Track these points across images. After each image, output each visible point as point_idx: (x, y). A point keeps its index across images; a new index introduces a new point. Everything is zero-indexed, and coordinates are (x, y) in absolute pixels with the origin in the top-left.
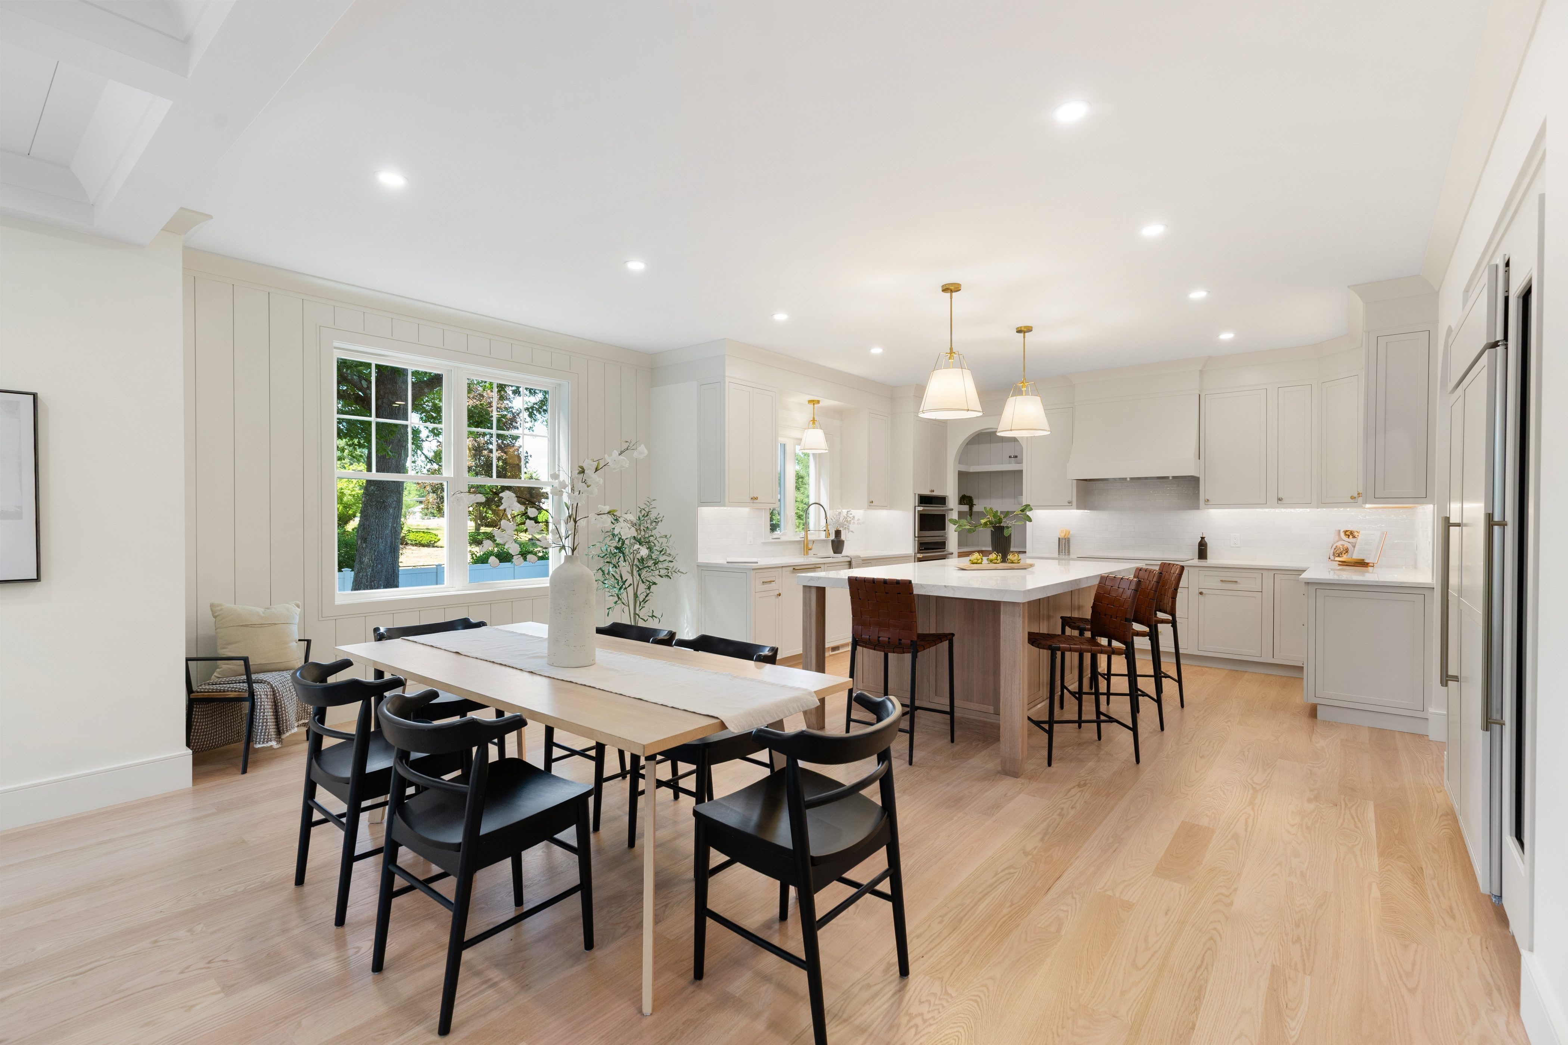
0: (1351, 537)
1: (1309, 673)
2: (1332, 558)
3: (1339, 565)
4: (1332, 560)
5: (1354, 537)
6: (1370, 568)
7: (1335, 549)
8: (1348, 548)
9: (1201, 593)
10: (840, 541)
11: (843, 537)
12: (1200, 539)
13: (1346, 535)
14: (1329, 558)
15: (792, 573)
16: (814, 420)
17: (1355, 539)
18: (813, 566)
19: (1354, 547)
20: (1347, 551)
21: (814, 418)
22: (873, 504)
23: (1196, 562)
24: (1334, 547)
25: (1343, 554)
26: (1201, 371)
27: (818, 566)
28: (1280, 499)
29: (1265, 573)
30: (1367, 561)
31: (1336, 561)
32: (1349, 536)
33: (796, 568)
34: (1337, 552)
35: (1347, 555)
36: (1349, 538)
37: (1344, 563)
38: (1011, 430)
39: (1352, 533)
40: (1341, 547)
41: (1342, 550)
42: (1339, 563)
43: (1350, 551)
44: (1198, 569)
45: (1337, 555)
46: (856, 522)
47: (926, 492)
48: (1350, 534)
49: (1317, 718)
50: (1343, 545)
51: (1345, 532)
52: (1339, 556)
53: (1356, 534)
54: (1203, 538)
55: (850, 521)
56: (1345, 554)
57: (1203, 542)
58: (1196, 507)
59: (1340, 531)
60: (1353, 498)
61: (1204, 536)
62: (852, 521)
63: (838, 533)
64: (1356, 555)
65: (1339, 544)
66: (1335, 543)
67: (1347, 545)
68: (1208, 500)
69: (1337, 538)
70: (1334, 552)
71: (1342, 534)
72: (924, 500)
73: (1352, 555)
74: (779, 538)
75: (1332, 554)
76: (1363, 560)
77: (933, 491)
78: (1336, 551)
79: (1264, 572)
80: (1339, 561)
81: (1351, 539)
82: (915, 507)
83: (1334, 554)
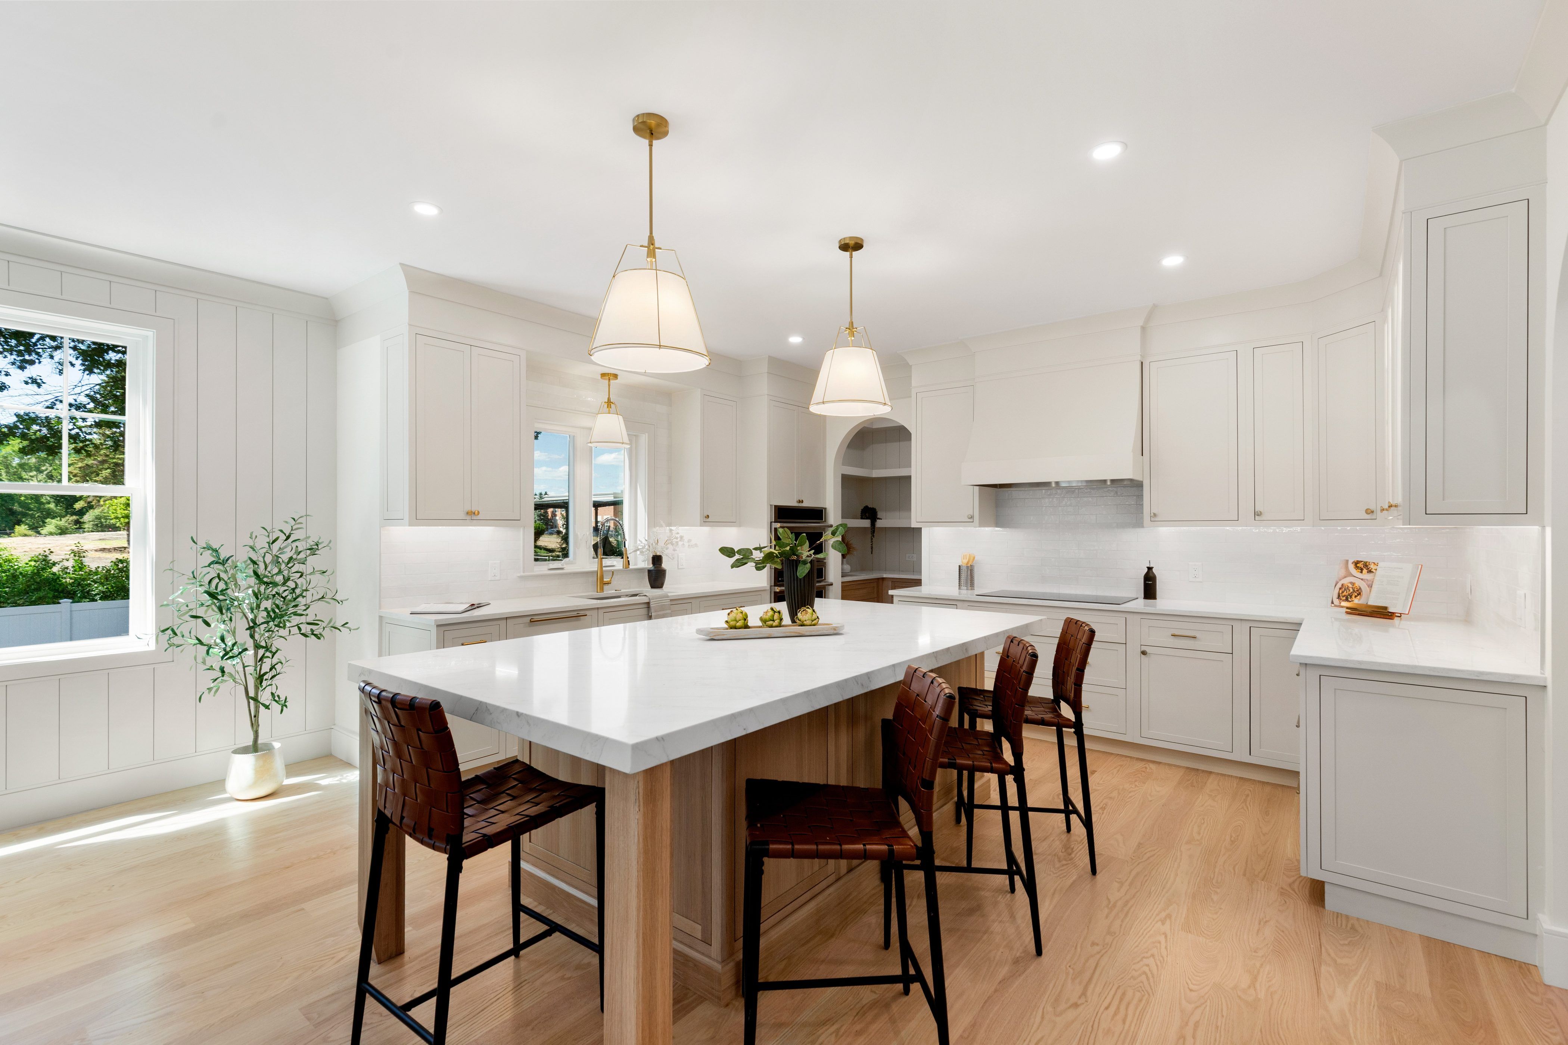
0: (1365, 571)
1: (1308, 784)
2: (1336, 602)
3: (1347, 613)
4: (1336, 606)
5: (1370, 571)
6: (1396, 620)
7: (1340, 589)
8: (1360, 588)
9: (1144, 653)
10: (659, 570)
11: (665, 565)
12: (1146, 570)
13: (1357, 567)
14: (1332, 603)
15: (530, 626)
16: (609, 403)
17: (1372, 574)
18: (574, 614)
19: (1370, 586)
20: (1359, 593)
21: (609, 399)
22: (709, 520)
23: (1140, 604)
24: (1339, 585)
25: (1353, 597)
26: (1143, 329)
27: (582, 613)
28: (1257, 514)
29: (1237, 626)
30: (1391, 610)
31: (1342, 607)
32: (1362, 570)
33: (536, 618)
34: (1343, 594)
35: (1359, 599)
36: (1362, 572)
37: (1355, 611)
38: (823, 403)
39: (1366, 565)
40: (1350, 586)
41: (1351, 591)
42: (1347, 610)
43: (1364, 593)
44: (1138, 617)
45: (1344, 598)
46: (687, 544)
47: (790, 502)
48: (1362, 566)
49: (1323, 906)
50: (1353, 584)
51: (1356, 563)
52: (1347, 600)
53: (1372, 566)
54: (1150, 569)
55: (677, 543)
56: (1356, 597)
57: (1151, 575)
58: (1139, 523)
59: (1347, 561)
60: (1369, 512)
61: (1151, 566)
62: (680, 543)
63: (657, 560)
64: (1374, 600)
65: (1346, 581)
66: (1340, 580)
67: (1359, 583)
68: (1155, 515)
69: (1343, 572)
70: (1339, 594)
71: (1351, 567)
72: (782, 514)
73: (1368, 599)
74: (562, 569)
75: (1336, 596)
76: (1386, 608)
77: (801, 502)
78: (1343, 592)
79: (1234, 624)
80: (1347, 608)
81: (1365, 575)
82: (771, 522)
83: (1339, 596)
